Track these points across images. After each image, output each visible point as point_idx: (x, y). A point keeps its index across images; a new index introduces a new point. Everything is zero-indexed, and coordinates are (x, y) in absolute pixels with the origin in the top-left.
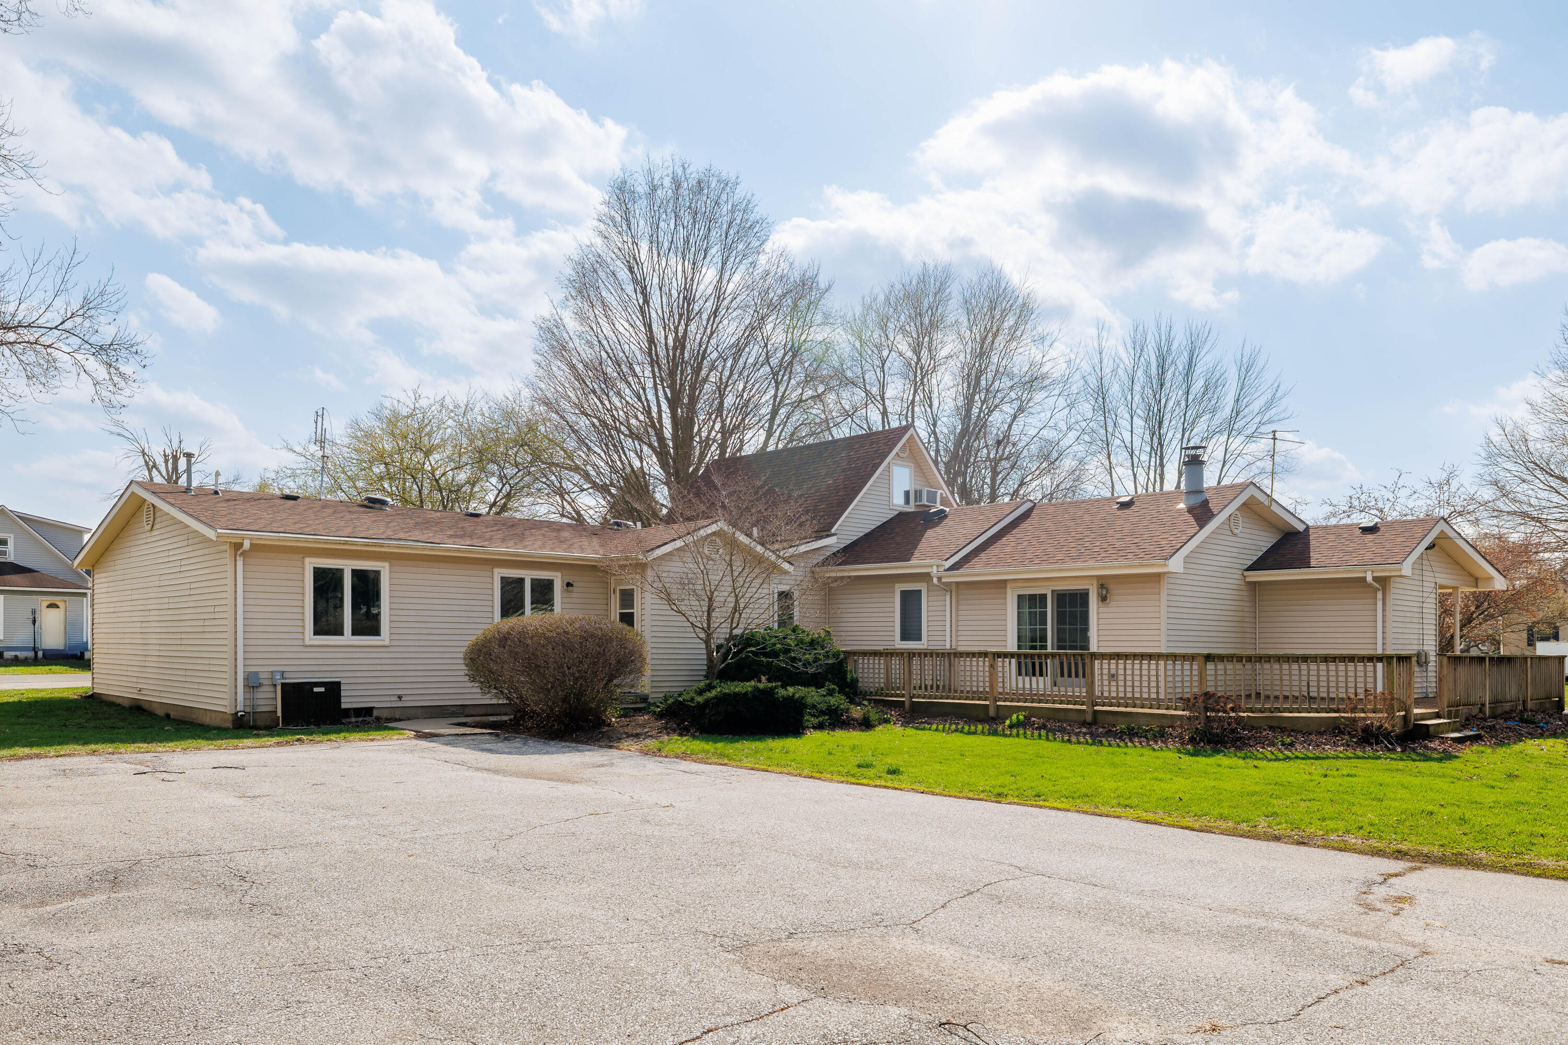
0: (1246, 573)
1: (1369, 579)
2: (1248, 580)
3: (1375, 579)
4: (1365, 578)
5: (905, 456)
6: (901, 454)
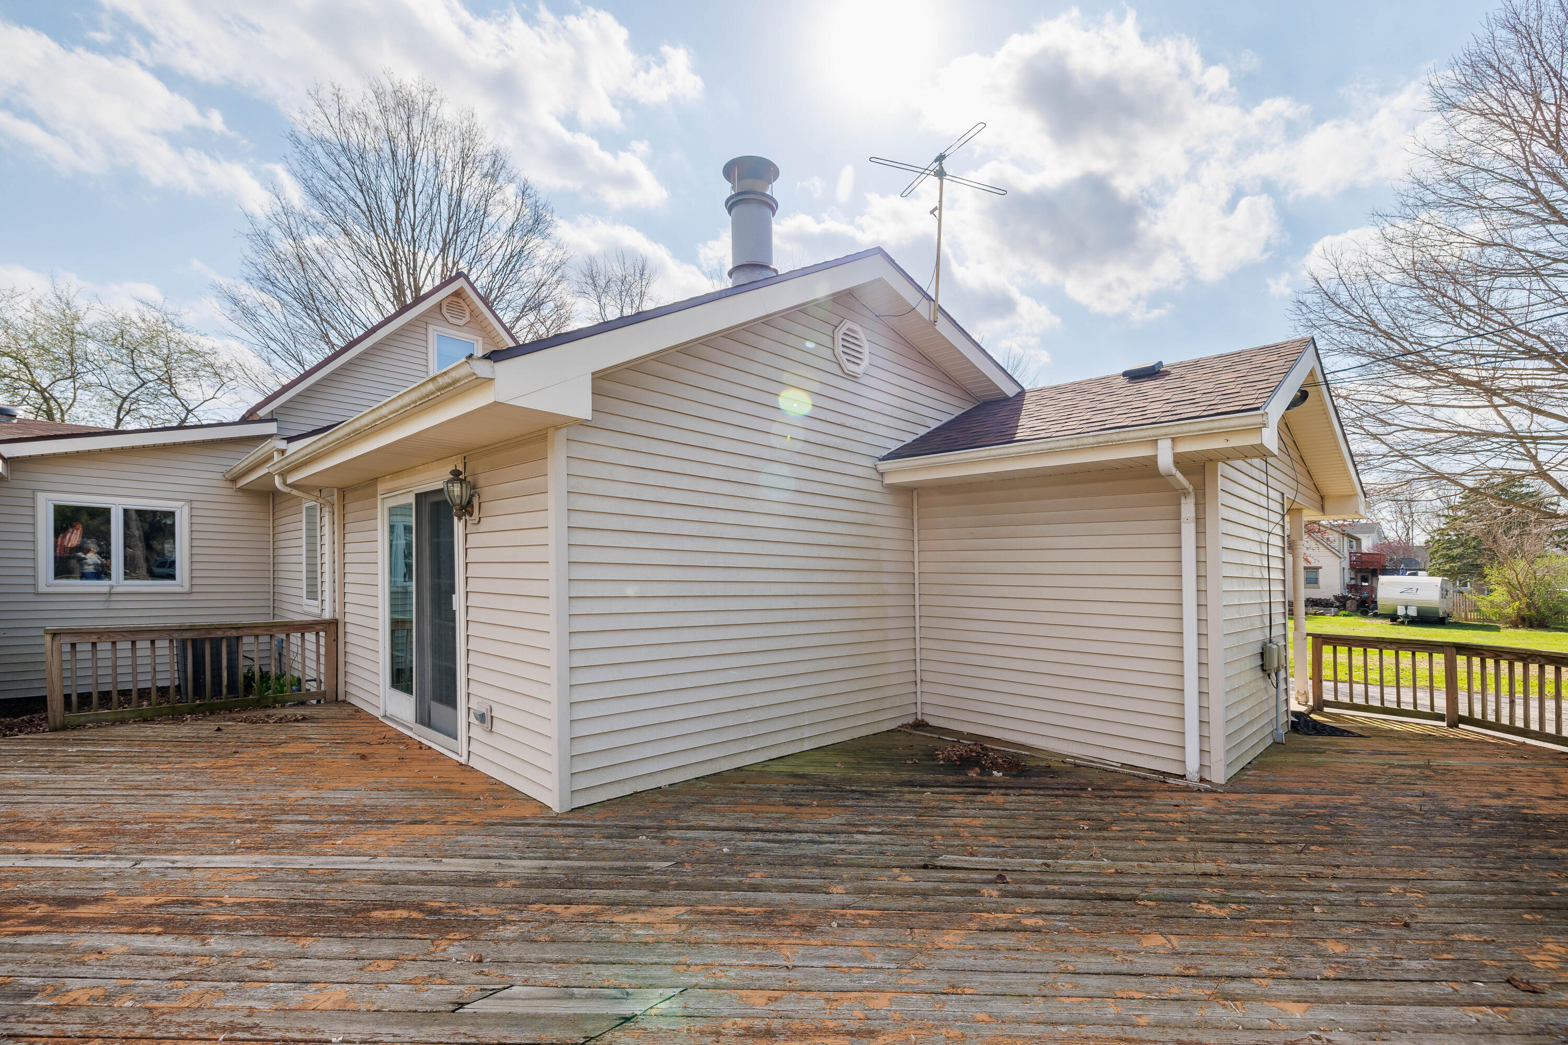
0: (884, 466)
1: (1165, 461)
2: (889, 480)
3: (1180, 461)
4: (1154, 458)
5: (461, 323)
6: (451, 320)
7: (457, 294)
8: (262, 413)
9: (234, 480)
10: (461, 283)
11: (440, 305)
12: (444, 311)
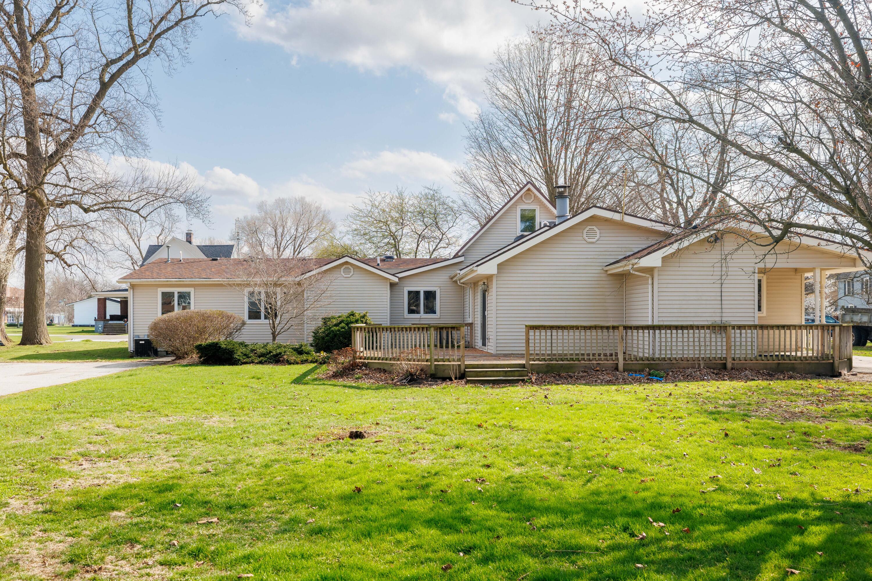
5: (530, 202)
6: (526, 201)
7: (529, 190)
8: (459, 254)
9: (452, 278)
10: (529, 186)
11: (522, 196)
12: (523, 199)
